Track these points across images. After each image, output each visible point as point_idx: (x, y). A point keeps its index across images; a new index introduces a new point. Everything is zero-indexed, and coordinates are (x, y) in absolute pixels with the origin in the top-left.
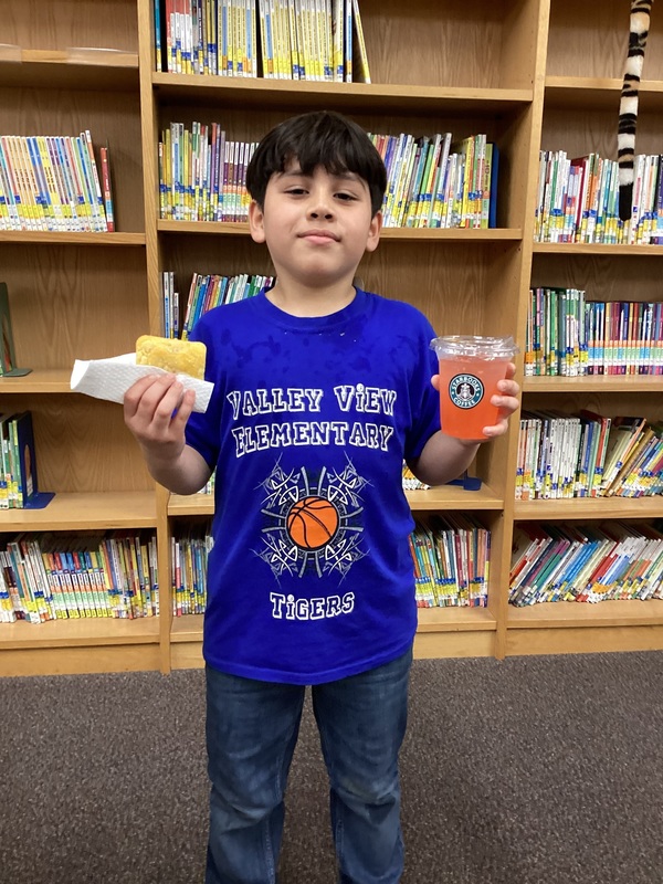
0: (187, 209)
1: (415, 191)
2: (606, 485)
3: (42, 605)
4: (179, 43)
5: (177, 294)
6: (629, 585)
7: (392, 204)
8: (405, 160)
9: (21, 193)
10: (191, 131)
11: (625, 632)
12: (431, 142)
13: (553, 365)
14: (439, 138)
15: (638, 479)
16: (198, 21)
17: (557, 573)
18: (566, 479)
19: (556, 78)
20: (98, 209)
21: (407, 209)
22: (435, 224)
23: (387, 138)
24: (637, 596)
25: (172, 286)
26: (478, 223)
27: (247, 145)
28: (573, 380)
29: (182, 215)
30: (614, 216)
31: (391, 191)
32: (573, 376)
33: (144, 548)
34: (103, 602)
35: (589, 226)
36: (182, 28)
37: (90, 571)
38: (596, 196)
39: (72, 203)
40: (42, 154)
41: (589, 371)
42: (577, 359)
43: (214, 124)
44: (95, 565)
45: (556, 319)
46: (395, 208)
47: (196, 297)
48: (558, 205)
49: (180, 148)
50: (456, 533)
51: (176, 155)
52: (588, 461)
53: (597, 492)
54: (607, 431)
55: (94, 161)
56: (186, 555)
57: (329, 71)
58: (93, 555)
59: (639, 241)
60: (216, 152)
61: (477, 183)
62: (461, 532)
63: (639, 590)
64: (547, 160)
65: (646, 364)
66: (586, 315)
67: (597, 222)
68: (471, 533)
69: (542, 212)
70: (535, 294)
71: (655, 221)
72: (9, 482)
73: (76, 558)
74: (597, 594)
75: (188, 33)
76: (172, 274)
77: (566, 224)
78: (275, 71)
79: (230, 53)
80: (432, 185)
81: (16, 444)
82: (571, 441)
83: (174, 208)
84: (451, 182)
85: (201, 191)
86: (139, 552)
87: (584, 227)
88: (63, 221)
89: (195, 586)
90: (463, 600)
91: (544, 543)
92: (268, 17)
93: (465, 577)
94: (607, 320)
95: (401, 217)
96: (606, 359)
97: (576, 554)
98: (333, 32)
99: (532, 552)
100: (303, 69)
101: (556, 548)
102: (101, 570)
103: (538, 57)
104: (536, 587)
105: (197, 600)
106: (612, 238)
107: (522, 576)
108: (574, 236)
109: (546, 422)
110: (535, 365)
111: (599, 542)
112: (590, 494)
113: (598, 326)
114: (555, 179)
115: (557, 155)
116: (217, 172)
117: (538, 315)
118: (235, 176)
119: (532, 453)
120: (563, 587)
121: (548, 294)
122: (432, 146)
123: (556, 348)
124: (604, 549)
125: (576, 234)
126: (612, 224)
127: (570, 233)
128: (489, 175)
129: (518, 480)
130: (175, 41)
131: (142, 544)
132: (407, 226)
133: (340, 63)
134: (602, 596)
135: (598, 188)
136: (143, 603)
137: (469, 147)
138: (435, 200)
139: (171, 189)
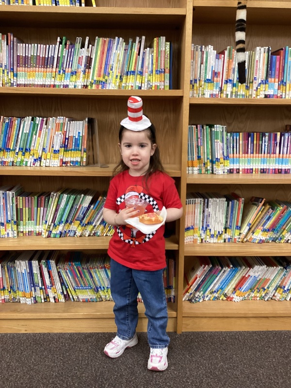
1: (126, 70)
2: (242, 236)
6: (258, 292)
7: (112, 77)
8: (119, 52)
11: (252, 320)
12: (134, 41)
13: (209, 168)
14: (138, 39)
15: (261, 233)
17: (215, 284)
18: (219, 232)
21: (121, 79)
22: (138, 88)
23: (107, 40)
24: (262, 298)
26: (163, 87)
27: (30, 45)
28: (221, 177)
31: (112, 70)
32: (220, 174)
35: (228, 88)
38: (232, 71)
41: (231, 171)
42: (223, 165)
43: (9, 34)
45: (210, 142)
46: (114, 79)
47: (4, 129)
48: (209, 76)
52: (231, 222)
53: (237, 240)
54: (242, 206)
56: (5, 270)
57: (72, 2)
59: (258, 97)
60: (11, 49)
61: (161, 65)
63: (263, 295)
64: (201, 51)
65: (265, 168)
66: (227, 140)
67: (233, 87)
69: (200, 80)
70: (197, 128)
71: (267, 85)
74: (238, 297)
78: (42, 3)
80: (135, 66)
82: (221, 210)
84: (146, 64)
85: (4, 71)
87: (225, 89)
89: (11, 287)
91: (207, 268)
94: (241, 143)
95: (117, 84)
96: (241, 165)
97: (226, 274)
99: (200, 273)
101: (214, 271)
104: (202, 292)
105: (13, 295)
106: (243, 95)
107: (194, 286)
108: (219, 95)
109: (206, 200)
110: (198, 168)
111: (239, 268)
112: (233, 241)
113: (235, 146)
114: (206, 62)
115: (207, 47)
116: (12, 60)
117: (199, 140)
118: (24, 62)
119: (198, 217)
120: (219, 292)
121: (205, 128)
122: (134, 44)
123: (210, 159)
124: (242, 272)
125: (221, 93)
126: (242, 88)
127: (217, 93)
128: (168, 60)
129: (191, 232)
132: (122, 89)
134: (241, 298)
135: (233, 67)
137: (155, 44)
138: (137, 74)
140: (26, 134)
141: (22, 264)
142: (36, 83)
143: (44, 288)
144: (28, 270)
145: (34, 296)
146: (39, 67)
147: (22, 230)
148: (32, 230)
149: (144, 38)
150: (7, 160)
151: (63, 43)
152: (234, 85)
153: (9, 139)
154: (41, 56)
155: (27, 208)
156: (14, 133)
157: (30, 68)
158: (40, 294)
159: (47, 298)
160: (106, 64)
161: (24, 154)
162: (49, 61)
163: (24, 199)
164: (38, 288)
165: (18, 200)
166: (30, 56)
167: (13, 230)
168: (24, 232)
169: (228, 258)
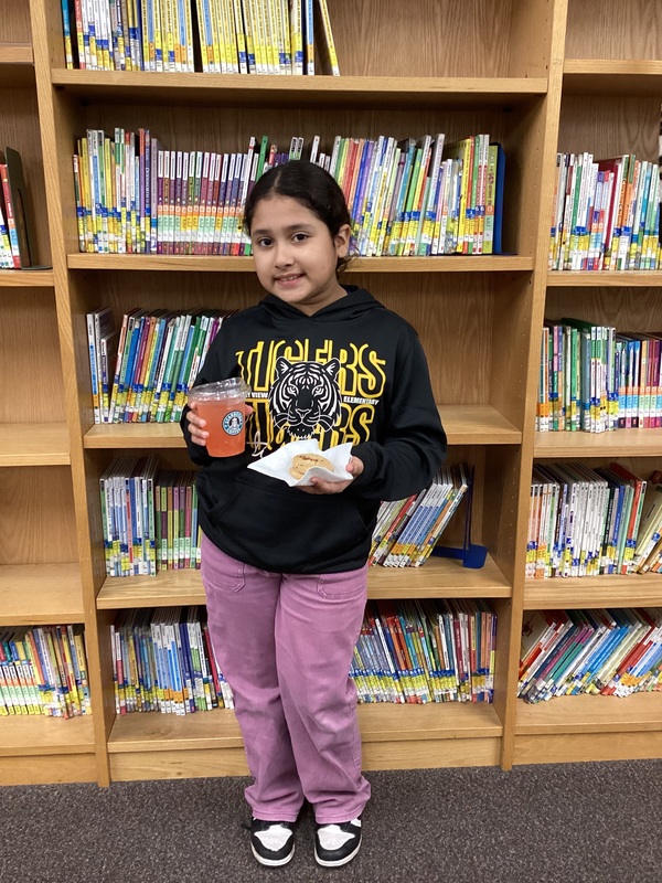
0: (112, 237)
1: (399, 208)
2: (639, 562)
4: (92, 28)
5: (103, 341)
7: (370, 225)
8: (385, 170)
10: (113, 140)
12: (420, 146)
13: (574, 418)
14: (428, 140)
17: (579, 662)
19: (578, 61)
20: (2, 240)
22: (424, 250)
23: (361, 142)
25: (98, 331)
26: (480, 246)
27: (186, 154)
28: (599, 439)
29: (107, 245)
30: (654, 233)
31: (369, 209)
32: (600, 436)
33: (78, 638)
34: (33, 696)
35: (621, 246)
36: (96, 9)
37: (17, 663)
38: (631, 208)
41: (620, 424)
42: (605, 411)
43: (142, 131)
44: (22, 656)
45: (578, 362)
46: (374, 230)
47: (128, 343)
48: (582, 221)
49: (98, 160)
50: (456, 617)
51: (95, 170)
52: (616, 531)
53: (628, 568)
54: (641, 497)
56: (128, 645)
57: (284, 58)
58: (19, 645)
60: (146, 165)
61: (478, 197)
62: (461, 615)
64: (568, 165)
66: (616, 357)
67: (632, 242)
68: (473, 619)
69: (561, 230)
70: (551, 332)
73: (0, 649)
74: (626, 688)
75: (103, 15)
76: (97, 316)
77: (592, 245)
78: (217, 60)
79: (158, 39)
80: (420, 200)
82: (596, 508)
83: (96, 236)
84: (444, 194)
85: (129, 214)
86: (72, 643)
87: (614, 248)
89: (141, 681)
90: (463, 694)
91: (563, 629)
93: (466, 669)
94: (643, 362)
95: (381, 241)
96: (641, 409)
97: (601, 641)
98: (290, 8)
99: (547, 639)
100: (253, 56)
101: (577, 635)
102: (29, 662)
103: (554, 35)
104: (552, 681)
105: (143, 696)
106: (651, 260)
107: (536, 666)
108: (602, 259)
109: (566, 486)
110: (551, 419)
111: (630, 627)
112: (619, 571)
113: (631, 370)
114: (578, 189)
115: (580, 158)
116: (147, 189)
117: (556, 358)
118: (173, 193)
119: (547, 524)
120: (585, 678)
121: (569, 333)
122: (420, 150)
123: (578, 398)
124: (636, 634)
125: (605, 256)
126: (650, 244)
127: (597, 255)
128: (494, 186)
129: (531, 555)
130: (86, 25)
131: (74, 635)
132: (390, 251)
133: (299, 47)
134: (632, 689)
135: (633, 199)
136: (80, 700)
137: (467, 151)
138: (424, 219)
139: (91, 212)
140: (178, 352)
141: (167, 632)
142: (200, 240)
143: (213, 681)
144: (179, 642)
145: (191, 697)
146: (206, 205)
147: (164, 558)
148: (187, 557)
149: (442, 137)
150: (136, 411)
151: (263, 151)
152: (633, 239)
153: (141, 363)
154: (211, 179)
155: (176, 512)
156: (153, 351)
157: (186, 205)
158: (203, 693)
159: (217, 700)
161: (172, 397)
162: (229, 190)
163: (170, 492)
164: (199, 681)
165: (158, 494)
166: (185, 179)
167: (148, 558)
168: (171, 562)
169: (607, 609)
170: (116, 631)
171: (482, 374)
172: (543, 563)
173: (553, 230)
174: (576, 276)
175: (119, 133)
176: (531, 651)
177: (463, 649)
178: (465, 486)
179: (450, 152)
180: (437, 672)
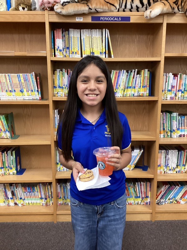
1: (127, 86)
2: (186, 170)
3: (22, 202)
4: (58, 47)
5: (58, 116)
7: (120, 90)
8: (123, 77)
9: (16, 89)
10: (62, 71)
12: (131, 72)
13: (169, 134)
14: (133, 71)
16: (64, 41)
17: (171, 195)
18: (174, 168)
19: (168, 54)
20: (37, 93)
21: (124, 91)
22: (132, 95)
23: (118, 71)
25: (57, 114)
26: (145, 94)
29: (60, 94)
31: (120, 86)
32: (175, 139)
33: (50, 186)
34: (38, 201)
35: (179, 94)
36: (59, 43)
37: (35, 192)
38: (181, 85)
39: (30, 92)
40: (21, 78)
41: (180, 136)
42: (176, 133)
43: (69, 69)
44: (36, 191)
45: (170, 121)
46: (121, 91)
48: (170, 88)
49: (59, 76)
50: (140, 183)
51: (58, 78)
52: (180, 162)
53: (183, 172)
54: (186, 154)
55: (35, 81)
56: (61, 188)
57: (101, 53)
58: (36, 188)
60: (69, 77)
61: (145, 83)
62: (142, 183)
66: (179, 120)
67: (182, 93)
68: (145, 183)
69: (165, 91)
70: (163, 114)
72: (13, 167)
73: (31, 188)
74: (183, 202)
75: (61, 44)
76: (57, 110)
77: (172, 94)
78: (86, 54)
79: (73, 49)
80: (132, 83)
81: (15, 157)
82: (175, 157)
83: (58, 93)
84: (137, 83)
85: (65, 88)
86: (48, 187)
87: (178, 94)
88: (27, 96)
89: (64, 197)
90: (142, 203)
91: (167, 187)
92: (84, 39)
93: (143, 196)
94: (186, 122)
95: (122, 93)
96: (185, 132)
97: (177, 190)
98: (102, 42)
99: (163, 189)
100: (94, 53)
101: (171, 188)
102: (38, 192)
103: (162, 48)
104: (164, 200)
105: (64, 201)
107: (160, 196)
109: (167, 151)
110: (163, 135)
111: (184, 186)
112: (181, 172)
113: (182, 123)
114: (169, 81)
115: (169, 74)
117: (164, 120)
119: (163, 160)
120: (173, 199)
121: (167, 114)
123: (170, 130)
124: (186, 188)
126: (186, 93)
127: (174, 96)
128: (149, 80)
129: (159, 168)
130: (57, 47)
131: (49, 185)
132: (124, 95)
133: (104, 51)
134: (185, 202)
135: (182, 83)
136: (49, 202)
137: (142, 73)
138: (133, 88)
139: (57, 87)
152: (182, 92)
160: (117, 83)
169: (178, 181)
170: (59, 184)
171: (146, 123)
172: (162, 170)
173: (163, 91)
174: (169, 101)
175: (64, 70)
176: (159, 192)
177: (143, 191)
178: (142, 151)
179: (139, 73)
180: (136, 197)
